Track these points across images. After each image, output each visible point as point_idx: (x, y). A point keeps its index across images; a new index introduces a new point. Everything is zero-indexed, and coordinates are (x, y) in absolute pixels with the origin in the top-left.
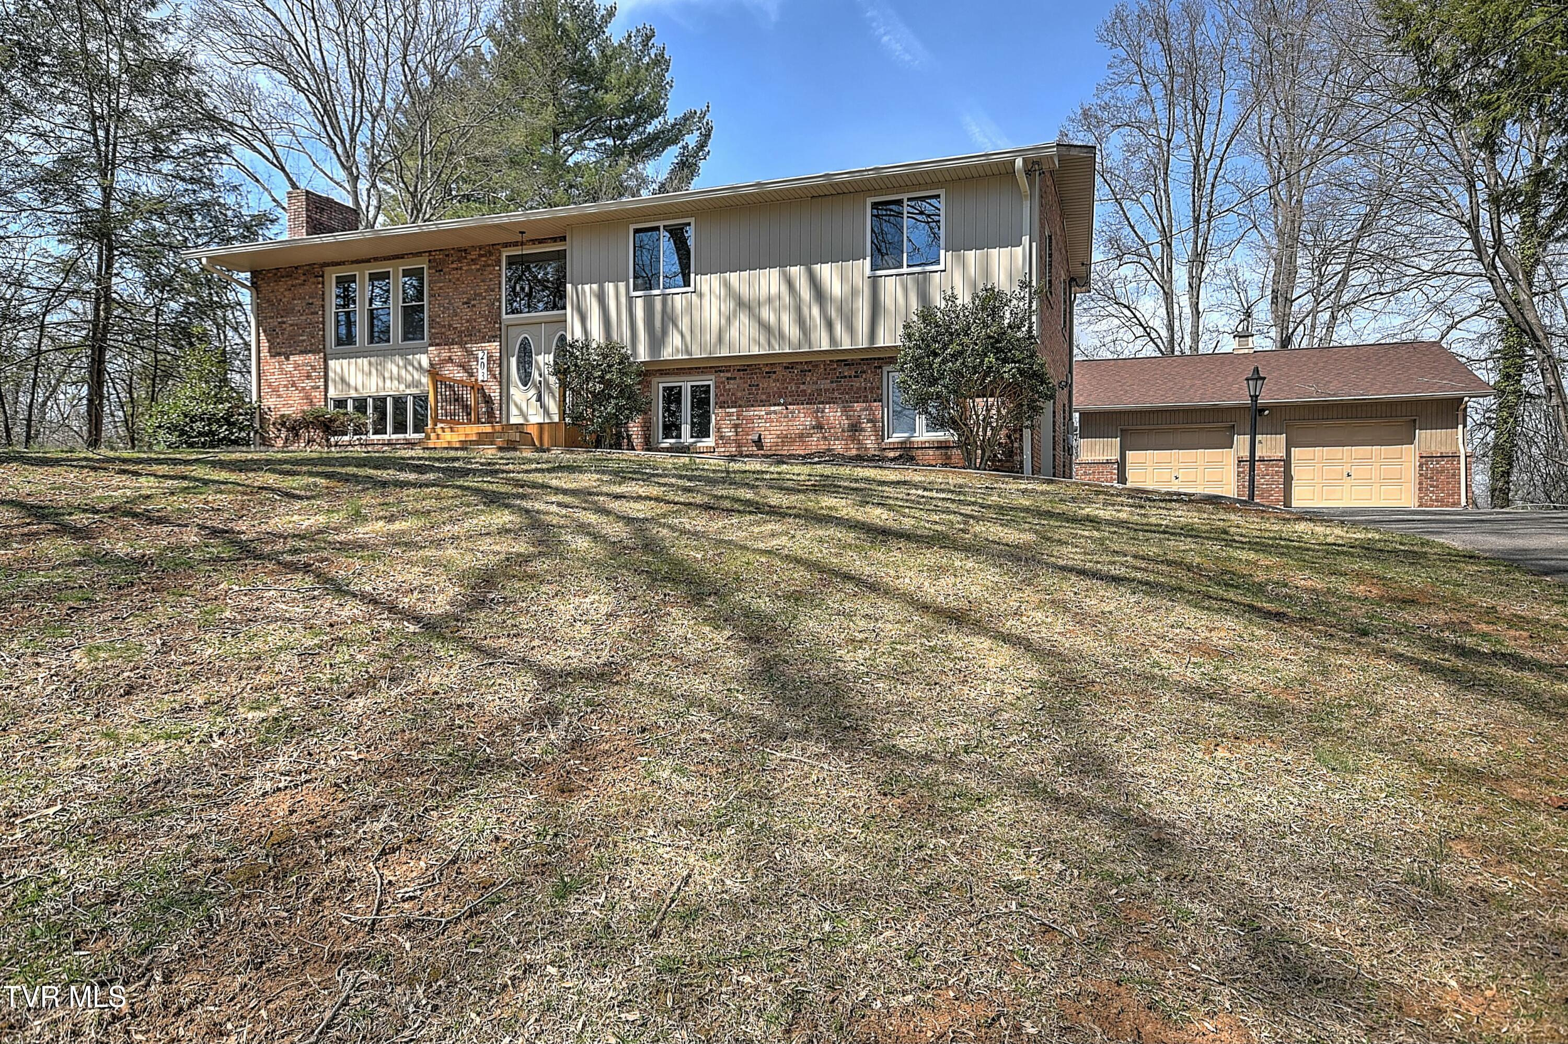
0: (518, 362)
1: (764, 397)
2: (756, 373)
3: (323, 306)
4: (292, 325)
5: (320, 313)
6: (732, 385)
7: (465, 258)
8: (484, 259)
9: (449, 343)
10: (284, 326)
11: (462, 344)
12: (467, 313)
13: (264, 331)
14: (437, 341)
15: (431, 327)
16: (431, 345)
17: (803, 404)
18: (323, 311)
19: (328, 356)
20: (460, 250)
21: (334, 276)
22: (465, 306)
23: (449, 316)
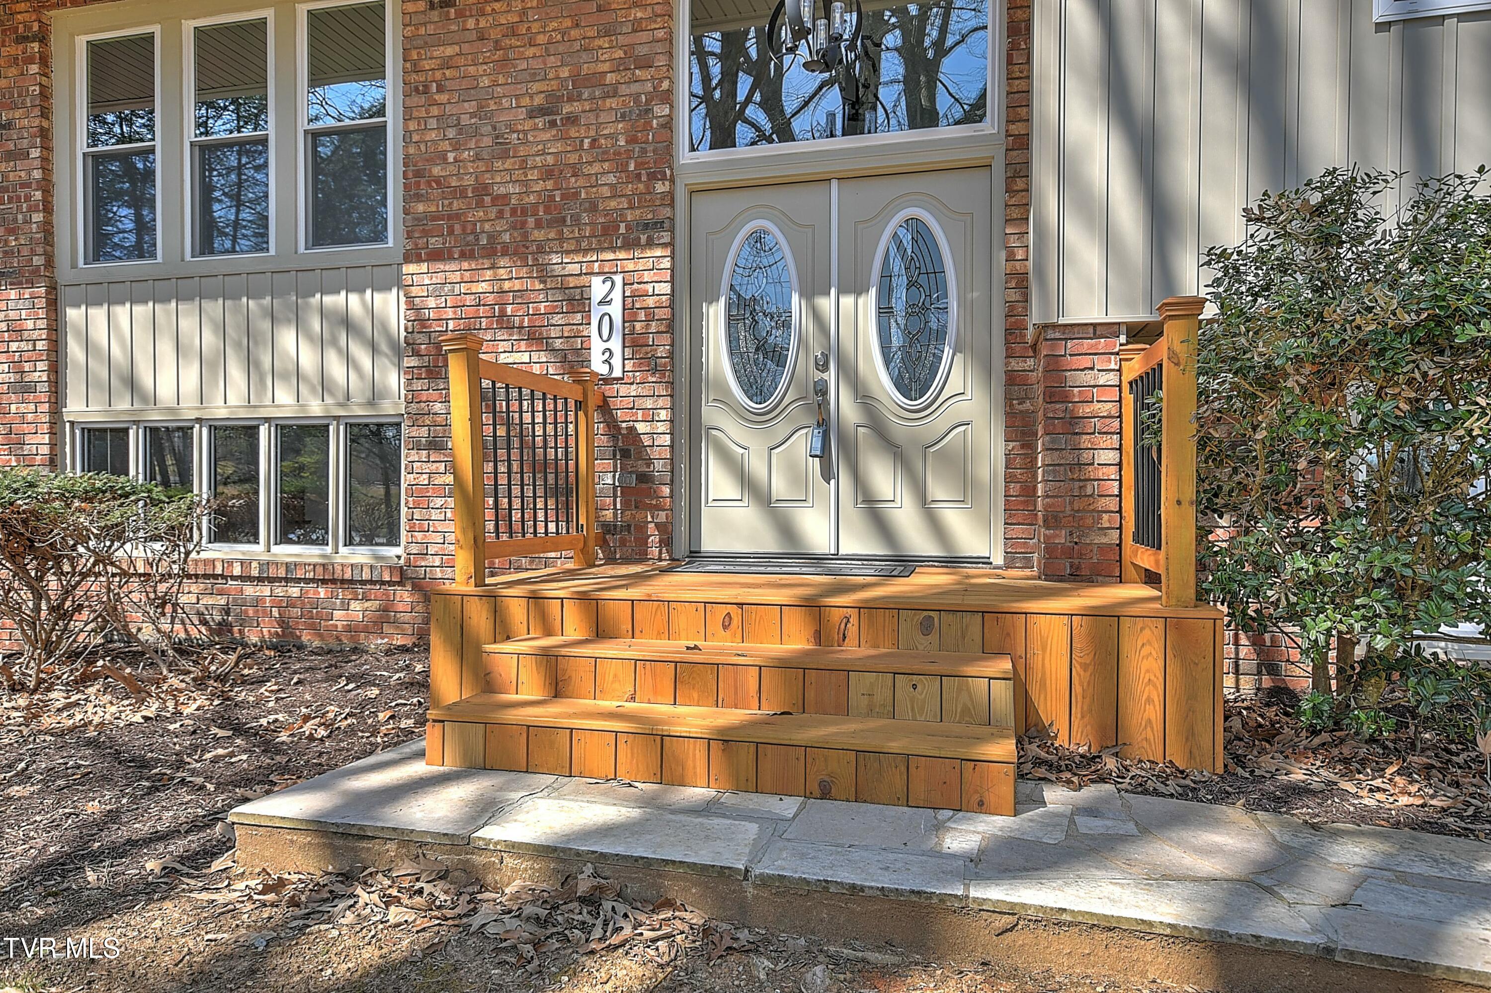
0: (731, 321)
3: (45, 134)
5: (35, 153)
9: (471, 250)
11: (526, 253)
12: (544, 145)
14: (435, 242)
15: (411, 194)
16: (408, 258)
18: (47, 148)
19: (65, 294)
21: (81, 41)
22: (540, 122)
23: (478, 158)
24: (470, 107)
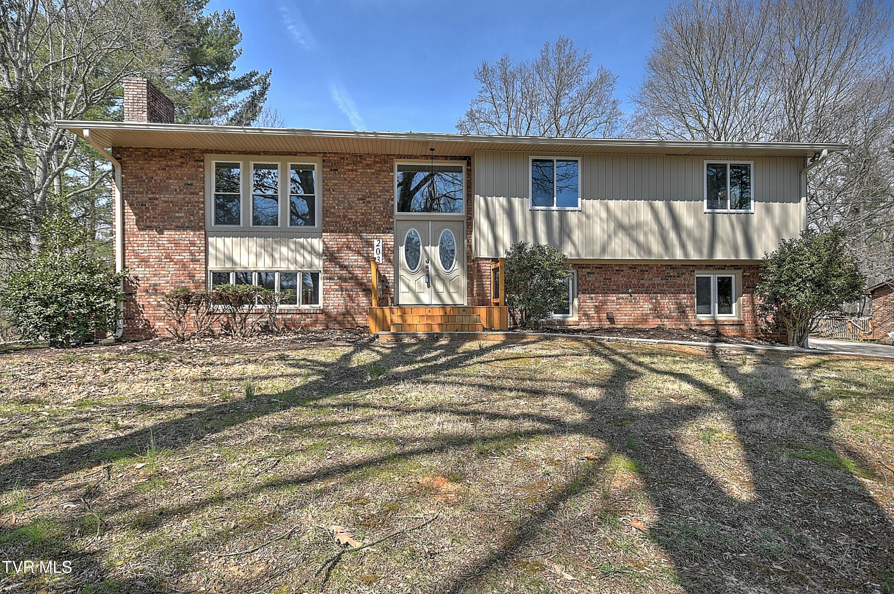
0: (407, 250)
1: (615, 287)
2: (609, 271)
3: (203, 188)
4: (166, 202)
5: (201, 194)
6: (591, 278)
7: (361, 162)
8: (378, 165)
9: (342, 231)
10: (157, 202)
11: (357, 232)
12: (362, 207)
13: (131, 205)
14: (331, 228)
15: (323, 215)
16: (324, 232)
17: (642, 293)
18: (204, 192)
19: (208, 233)
20: (355, 155)
21: (213, 163)
22: (361, 202)
23: (344, 208)
24: (342, 196)
